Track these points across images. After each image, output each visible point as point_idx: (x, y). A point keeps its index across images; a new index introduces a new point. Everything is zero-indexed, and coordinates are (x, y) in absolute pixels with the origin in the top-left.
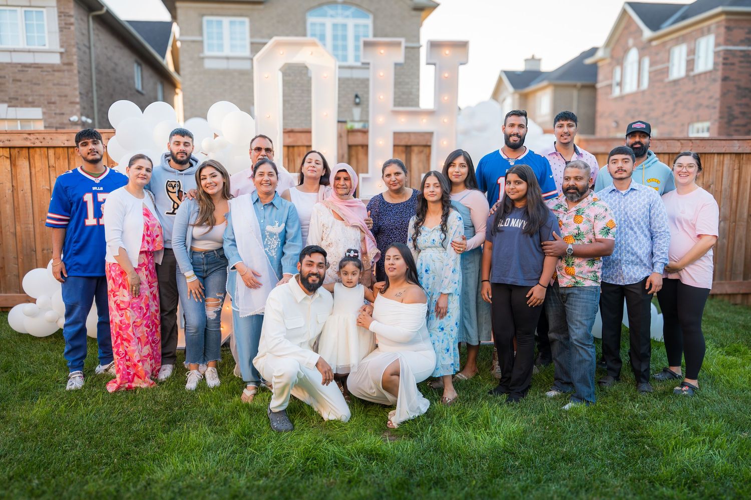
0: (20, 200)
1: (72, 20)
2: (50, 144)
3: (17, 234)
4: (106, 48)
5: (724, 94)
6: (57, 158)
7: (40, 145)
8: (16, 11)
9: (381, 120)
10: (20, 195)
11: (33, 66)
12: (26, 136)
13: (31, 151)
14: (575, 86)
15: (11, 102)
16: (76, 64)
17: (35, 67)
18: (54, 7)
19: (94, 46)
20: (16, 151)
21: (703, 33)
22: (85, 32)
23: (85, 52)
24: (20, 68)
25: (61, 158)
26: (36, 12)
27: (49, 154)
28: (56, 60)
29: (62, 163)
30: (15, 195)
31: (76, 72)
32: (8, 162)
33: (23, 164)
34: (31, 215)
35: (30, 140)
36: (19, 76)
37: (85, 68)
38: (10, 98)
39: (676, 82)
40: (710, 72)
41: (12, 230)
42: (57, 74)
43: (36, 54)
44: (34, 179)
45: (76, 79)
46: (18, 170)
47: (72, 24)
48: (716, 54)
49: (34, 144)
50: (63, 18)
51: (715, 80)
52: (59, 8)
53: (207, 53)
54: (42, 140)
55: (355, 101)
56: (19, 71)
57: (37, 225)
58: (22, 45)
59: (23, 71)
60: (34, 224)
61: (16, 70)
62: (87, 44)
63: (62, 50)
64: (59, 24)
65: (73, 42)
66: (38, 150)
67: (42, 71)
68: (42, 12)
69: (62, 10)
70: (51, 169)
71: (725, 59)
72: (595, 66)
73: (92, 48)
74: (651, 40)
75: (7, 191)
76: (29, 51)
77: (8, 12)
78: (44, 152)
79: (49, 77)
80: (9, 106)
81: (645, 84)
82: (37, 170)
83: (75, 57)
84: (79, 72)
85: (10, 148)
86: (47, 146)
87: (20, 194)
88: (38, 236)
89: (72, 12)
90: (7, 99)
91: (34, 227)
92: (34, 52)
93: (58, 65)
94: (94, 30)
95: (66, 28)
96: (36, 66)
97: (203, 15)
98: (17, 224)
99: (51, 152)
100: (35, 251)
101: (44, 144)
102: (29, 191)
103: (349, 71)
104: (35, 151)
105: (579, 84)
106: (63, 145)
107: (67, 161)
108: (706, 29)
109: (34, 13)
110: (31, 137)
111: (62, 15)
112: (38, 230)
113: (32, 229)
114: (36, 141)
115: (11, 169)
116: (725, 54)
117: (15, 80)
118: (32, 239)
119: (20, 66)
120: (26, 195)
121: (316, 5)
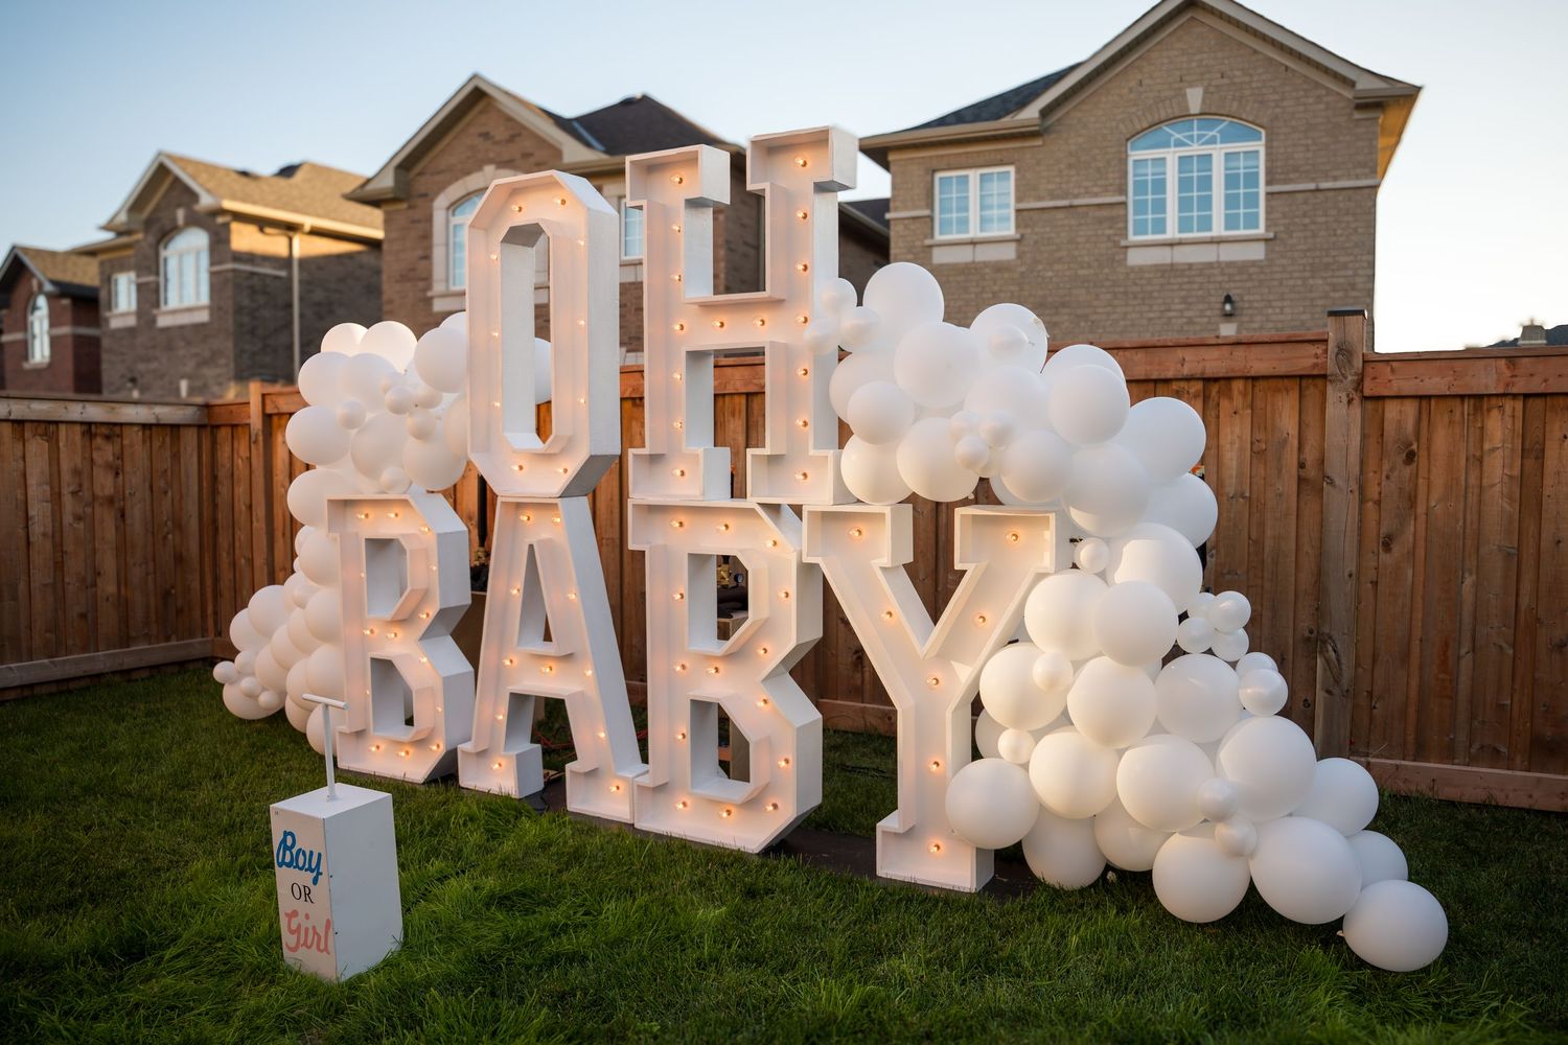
9: (679, 326)
23: (745, 255)
53: (939, 237)
55: (1223, 309)
97: (934, 171)
103: (1214, 247)
121: (1145, 125)
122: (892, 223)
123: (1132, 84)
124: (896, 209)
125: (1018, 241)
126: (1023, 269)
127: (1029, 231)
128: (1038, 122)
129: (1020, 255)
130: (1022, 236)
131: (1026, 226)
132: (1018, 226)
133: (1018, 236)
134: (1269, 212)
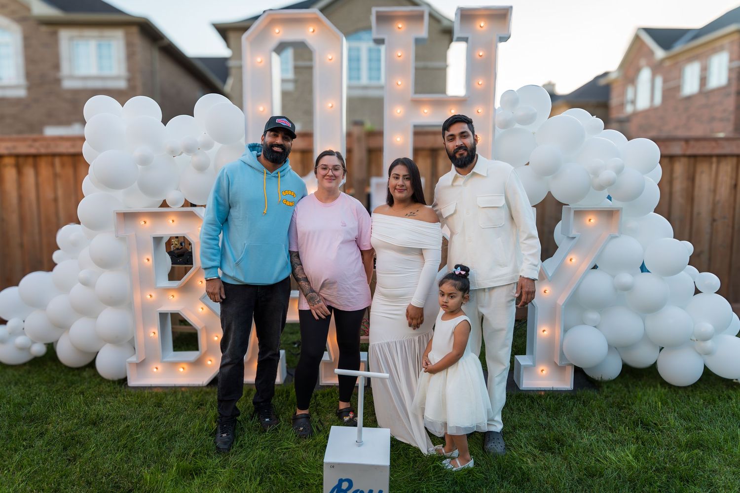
1: (137, 49)
5: (738, 108)
6: (63, 165)
7: (43, 151)
9: (399, 111)
13: (37, 159)
16: (139, 88)
17: (104, 91)
19: (158, 72)
20: (21, 160)
21: (716, 51)
28: (122, 85)
32: (14, 171)
33: (29, 173)
34: (37, 226)
35: (35, 147)
37: (148, 92)
39: (688, 98)
40: (724, 87)
41: (19, 241)
42: (122, 96)
43: (106, 80)
46: (25, 179)
48: (731, 70)
49: (39, 151)
50: (129, 47)
51: (728, 95)
52: (126, 40)
54: (47, 147)
57: (43, 235)
58: (94, 72)
63: (129, 76)
64: (126, 52)
65: (138, 69)
66: (44, 158)
69: (129, 41)
70: (57, 178)
72: (607, 88)
73: (156, 74)
74: (664, 60)
76: (101, 78)
78: (50, 160)
81: (658, 100)
82: (43, 178)
83: (139, 82)
85: (17, 156)
86: (52, 153)
89: (137, 42)
92: (104, 78)
93: (125, 89)
95: (132, 57)
96: (106, 90)
98: (24, 234)
99: (57, 161)
101: (49, 152)
102: (35, 200)
104: (41, 159)
106: (67, 152)
107: (73, 168)
108: (719, 48)
110: (37, 144)
111: (129, 44)
113: (38, 240)
114: (42, 148)
115: (18, 179)
118: (39, 251)
121: (353, 29)
123: (346, 11)
124: (234, 60)
125: (295, 82)
126: (298, 95)
127: (299, 77)
129: (296, 88)
130: (297, 79)
131: (298, 75)
132: (295, 74)
133: (295, 79)
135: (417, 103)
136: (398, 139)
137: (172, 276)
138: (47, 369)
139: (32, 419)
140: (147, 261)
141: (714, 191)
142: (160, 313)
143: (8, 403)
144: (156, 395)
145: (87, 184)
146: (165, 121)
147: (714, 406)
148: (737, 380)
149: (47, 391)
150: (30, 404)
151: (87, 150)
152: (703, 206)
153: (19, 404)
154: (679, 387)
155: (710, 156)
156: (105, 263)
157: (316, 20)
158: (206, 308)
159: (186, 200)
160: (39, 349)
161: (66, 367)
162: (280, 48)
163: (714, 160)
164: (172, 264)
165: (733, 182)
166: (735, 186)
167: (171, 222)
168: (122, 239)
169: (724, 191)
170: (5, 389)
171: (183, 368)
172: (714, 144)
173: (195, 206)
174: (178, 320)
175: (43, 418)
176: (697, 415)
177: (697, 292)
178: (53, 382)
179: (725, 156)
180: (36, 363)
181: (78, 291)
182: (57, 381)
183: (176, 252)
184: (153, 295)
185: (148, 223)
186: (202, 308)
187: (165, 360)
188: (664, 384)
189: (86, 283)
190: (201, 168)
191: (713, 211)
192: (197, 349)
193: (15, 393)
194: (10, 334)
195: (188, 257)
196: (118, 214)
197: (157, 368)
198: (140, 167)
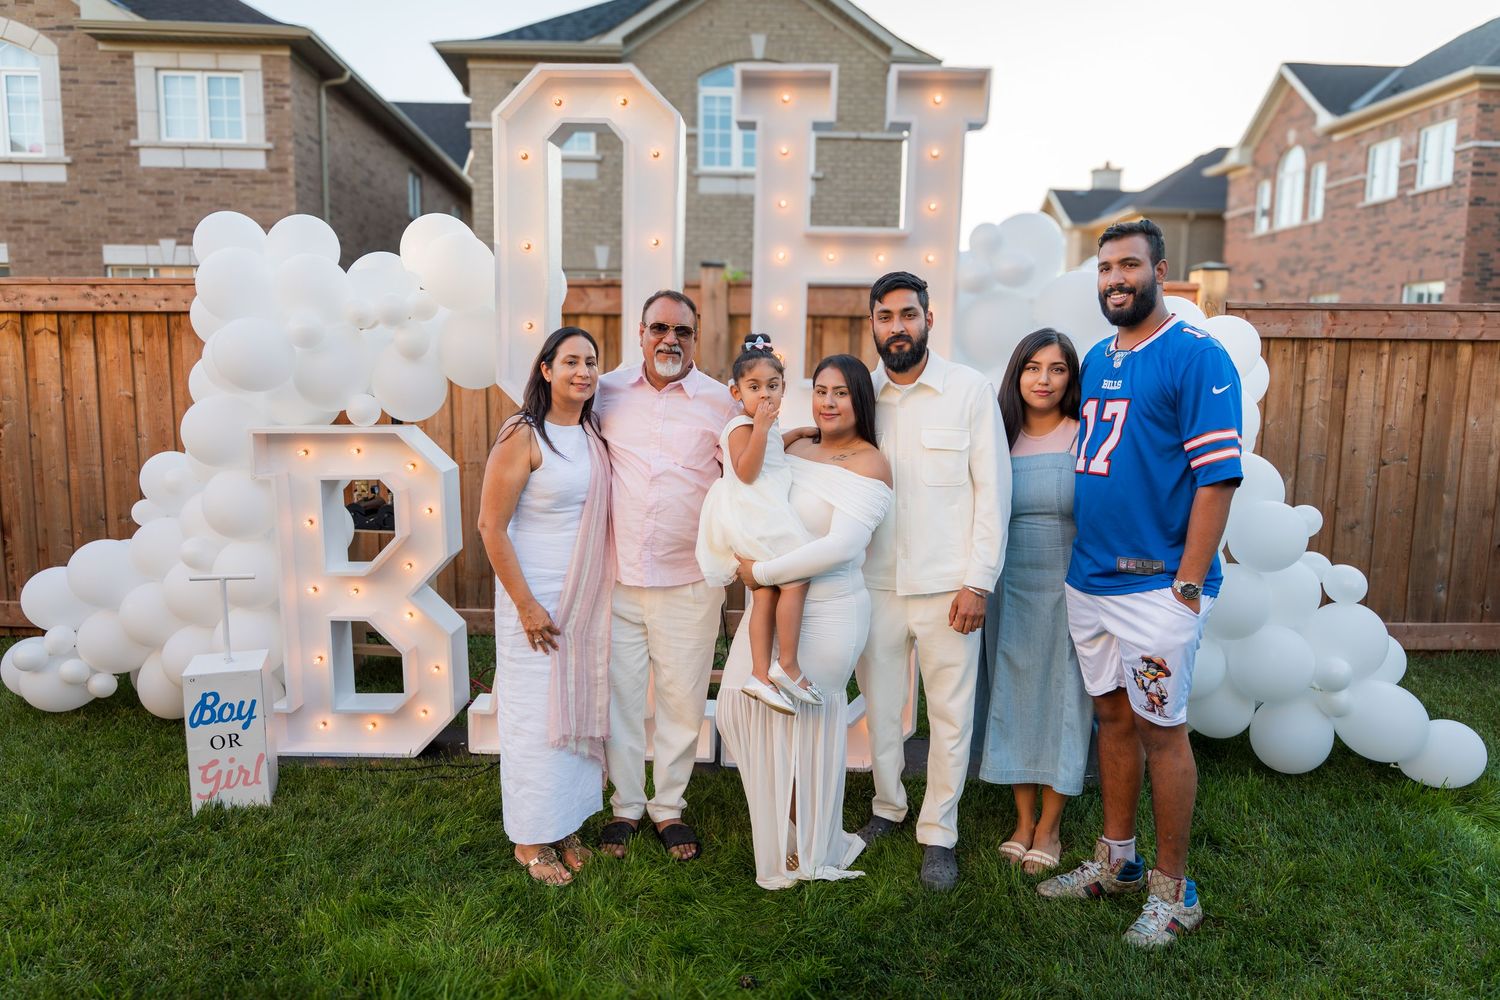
0: (77, 417)
1: (288, 93)
2: (134, 306)
3: (71, 485)
4: (353, 145)
5: (1473, 231)
6: (148, 335)
7: (112, 307)
8: (193, 78)
9: (781, 255)
10: (77, 409)
11: (219, 173)
12: (87, 290)
13: (99, 319)
14: (1184, 217)
15: (181, 236)
16: (291, 170)
17: (222, 176)
18: (257, 70)
19: (329, 139)
20: (67, 322)
21: (1433, 118)
22: (313, 115)
23: (310, 150)
24: (197, 177)
25: (155, 336)
26: (228, 79)
27: (134, 327)
28: (258, 162)
29: (156, 345)
30: (68, 408)
31: (291, 183)
32: (54, 342)
33: (83, 346)
34: (98, 448)
35: (95, 297)
36: (196, 191)
37: (309, 178)
38: (180, 230)
39: (1378, 207)
40: (1448, 188)
41: (62, 476)
42: (258, 187)
43: (225, 152)
44: (103, 376)
45: (292, 196)
46: (74, 358)
47: (286, 100)
48: (1460, 155)
49: (102, 305)
50: (272, 89)
51: (1456, 204)
52: (265, 72)
54: (117, 299)
56: (196, 182)
57: (109, 467)
58: (202, 137)
59: (202, 182)
60: (103, 466)
61: (191, 180)
62: (314, 134)
63: (270, 145)
64: (265, 100)
65: (288, 132)
66: (111, 318)
67: (235, 183)
68: (237, 79)
69: (271, 76)
70: (135, 356)
71: (1476, 164)
72: (1222, 180)
73: (325, 142)
74: (1332, 131)
75: (52, 400)
76: (214, 148)
77: (180, 79)
78: (123, 323)
79: (246, 193)
80: (178, 244)
81: (1318, 212)
82: (109, 358)
83: (291, 158)
84: (298, 184)
85: (59, 313)
86: (127, 310)
87: (78, 404)
88: (110, 490)
89: (287, 80)
90: (174, 230)
91: (103, 472)
92: (221, 149)
93: (263, 171)
94: (328, 110)
95: (276, 107)
96: (225, 173)
98: (72, 464)
99: (137, 322)
100: (106, 519)
101: (122, 307)
102: (94, 400)
104: (106, 320)
105: (1192, 213)
106: (157, 309)
107: (166, 340)
108: (1440, 110)
109: (224, 81)
110: (98, 292)
111: (271, 84)
112: (110, 479)
113: (99, 476)
114: (107, 300)
115: (61, 357)
116: (1476, 155)
117: (190, 199)
118: (101, 497)
119: (198, 173)
120: (88, 407)
121: (715, 63)
122: (473, 132)
123: (705, 23)
124: (477, 119)
125: (599, 162)
126: (603, 189)
127: (608, 153)
128: (621, 48)
129: (601, 176)
130: (603, 159)
131: (607, 148)
132: (599, 147)
133: (599, 157)
134: (819, 153)
135: (815, 240)
136: (780, 308)
137: (357, 552)
138: (120, 722)
139: (95, 813)
140: (308, 524)
141: (1384, 407)
142: (332, 622)
143: (51, 782)
144: (324, 772)
145: (199, 378)
146: (346, 263)
147: (1347, 811)
148: (1396, 764)
149: (122, 762)
150: (90, 786)
151: (199, 316)
152: (1362, 435)
153: (71, 785)
154: (1288, 776)
155: (1380, 341)
156: (230, 528)
157: (631, 81)
158: (417, 614)
159: (383, 411)
160: (103, 685)
161: (154, 717)
162: (563, 133)
163: (1386, 347)
164: (356, 528)
165: (1422, 393)
166: (1425, 397)
167: (355, 452)
168: (265, 483)
169: (1402, 410)
170: (43, 758)
171: (374, 725)
172: (1386, 319)
173: (400, 423)
174: (365, 633)
175: (119, 812)
176: (1311, 826)
177: (1326, 600)
178: (132, 745)
179: (1406, 341)
180: (98, 708)
181: (178, 577)
182: (139, 745)
183: (363, 504)
184: (318, 586)
185: (311, 453)
186: (411, 614)
187: (340, 707)
188: (1261, 768)
189: (192, 564)
190: (413, 354)
191: (1381, 446)
192: (401, 690)
193: (63, 765)
194: (50, 655)
195: (386, 515)
196: (256, 436)
197: (325, 724)
198: (298, 349)
